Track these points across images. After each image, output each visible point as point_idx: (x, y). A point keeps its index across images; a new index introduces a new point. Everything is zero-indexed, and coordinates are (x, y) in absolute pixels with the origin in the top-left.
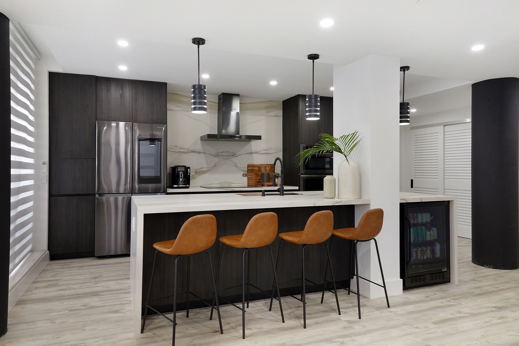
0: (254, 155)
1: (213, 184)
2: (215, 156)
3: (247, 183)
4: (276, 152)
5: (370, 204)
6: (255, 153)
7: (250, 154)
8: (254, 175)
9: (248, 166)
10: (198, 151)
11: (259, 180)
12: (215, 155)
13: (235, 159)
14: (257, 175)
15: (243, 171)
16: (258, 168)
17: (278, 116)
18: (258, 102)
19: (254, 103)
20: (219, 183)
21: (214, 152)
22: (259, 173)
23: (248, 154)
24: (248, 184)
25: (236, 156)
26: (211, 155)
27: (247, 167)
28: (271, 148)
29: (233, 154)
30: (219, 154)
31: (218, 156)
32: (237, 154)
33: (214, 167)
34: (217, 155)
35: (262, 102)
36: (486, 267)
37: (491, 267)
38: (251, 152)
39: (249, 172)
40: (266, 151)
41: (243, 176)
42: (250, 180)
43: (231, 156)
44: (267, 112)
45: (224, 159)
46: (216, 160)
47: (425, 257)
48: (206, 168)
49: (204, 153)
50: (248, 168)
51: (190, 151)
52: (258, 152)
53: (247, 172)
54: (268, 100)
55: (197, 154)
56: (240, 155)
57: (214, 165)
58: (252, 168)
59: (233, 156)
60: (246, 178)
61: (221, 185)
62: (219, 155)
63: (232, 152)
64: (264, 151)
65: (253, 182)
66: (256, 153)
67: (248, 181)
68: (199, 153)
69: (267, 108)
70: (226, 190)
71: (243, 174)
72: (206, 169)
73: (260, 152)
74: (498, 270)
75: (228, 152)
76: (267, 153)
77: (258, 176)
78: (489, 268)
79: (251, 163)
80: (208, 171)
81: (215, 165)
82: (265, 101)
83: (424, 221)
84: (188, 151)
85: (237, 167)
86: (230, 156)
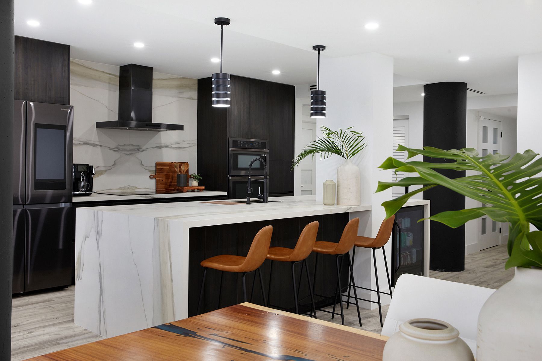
0: (164, 149)
1: (112, 189)
2: (114, 151)
3: (154, 187)
4: (190, 146)
5: (371, 210)
6: (164, 147)
7: (159, 149)
8: (164, 177)
9: (157, 164)
10: (92, 142)
11: (170, 184)
12: (115, 148)
13: (140, 155)
14: (167, 177)
15: (150, 171)
16: (168, 168)
17: (193, 99)
18: (169, 79)
19: (164, 79)
20: (120, 188)
21: (113, 145)
22: (170, 174)
23: (156, 148)
24: (156, 188)
25: (142, 151)
26: (110, 148)
27: (155, 165)
28: (184, 141)
29: (137, 147)
30: (120, 147)
31: (119, 151)
32: (143, 148)
33: (114, 166)
34: (117, 149)
35: (173, 79)
36: (439, 271)
37: (443, 271)
38: (160, 146)
39: (158, 173)
40: (178, 144)
41: (150, 178)
42: (160, 184)
43: (136, 150)
44: (180, 93)
45: (127, 154)
46: (116, 155)
47: (406, 263)
48: (104, 166)
49: (100, 146)
50: (156, 167)
51: (82, 143)
52: (169, 146)
53: (154, 172)
54: (181, 77)
55: (91, 147)
56: (146, 149)
57: (113, 163)
58: (161, 168)
59: (138, 150)
60: (154, 181)
61: (123, 191)
62: (121, 149)
63: (137, 146)
64: (176, 144)
65: (162, 186)
66: (167, 146)
67: (156, 185)
68: (94, 145)
69: (179, 87)
70: (145, 197)
71: (150, 176)
72: (102, 169)
73: (171, 146)
74: (449, 273)
75: (132, 145)
76: (179, 148)
77: (169, 179)
78: (441, 271)
79: (160, 160)
80: (106, 171)
81: (115, 162)
82: (177, 78)
83: (406, 227)
84: (80, 142)
85: (143, 165)
86: (134, 150)
